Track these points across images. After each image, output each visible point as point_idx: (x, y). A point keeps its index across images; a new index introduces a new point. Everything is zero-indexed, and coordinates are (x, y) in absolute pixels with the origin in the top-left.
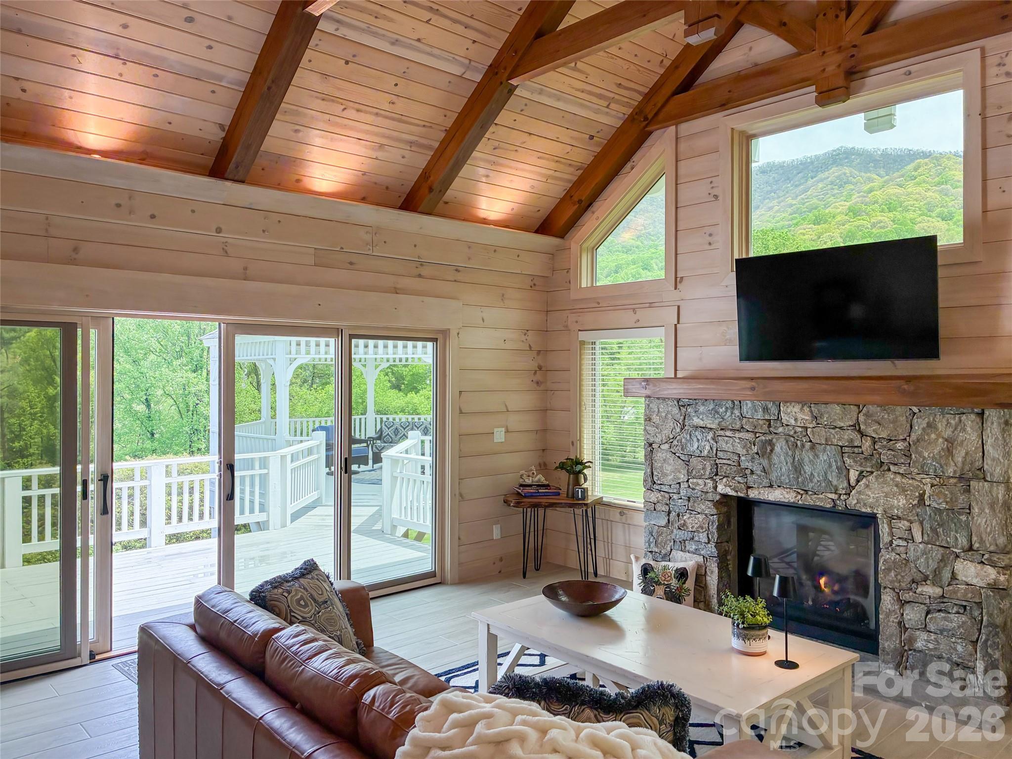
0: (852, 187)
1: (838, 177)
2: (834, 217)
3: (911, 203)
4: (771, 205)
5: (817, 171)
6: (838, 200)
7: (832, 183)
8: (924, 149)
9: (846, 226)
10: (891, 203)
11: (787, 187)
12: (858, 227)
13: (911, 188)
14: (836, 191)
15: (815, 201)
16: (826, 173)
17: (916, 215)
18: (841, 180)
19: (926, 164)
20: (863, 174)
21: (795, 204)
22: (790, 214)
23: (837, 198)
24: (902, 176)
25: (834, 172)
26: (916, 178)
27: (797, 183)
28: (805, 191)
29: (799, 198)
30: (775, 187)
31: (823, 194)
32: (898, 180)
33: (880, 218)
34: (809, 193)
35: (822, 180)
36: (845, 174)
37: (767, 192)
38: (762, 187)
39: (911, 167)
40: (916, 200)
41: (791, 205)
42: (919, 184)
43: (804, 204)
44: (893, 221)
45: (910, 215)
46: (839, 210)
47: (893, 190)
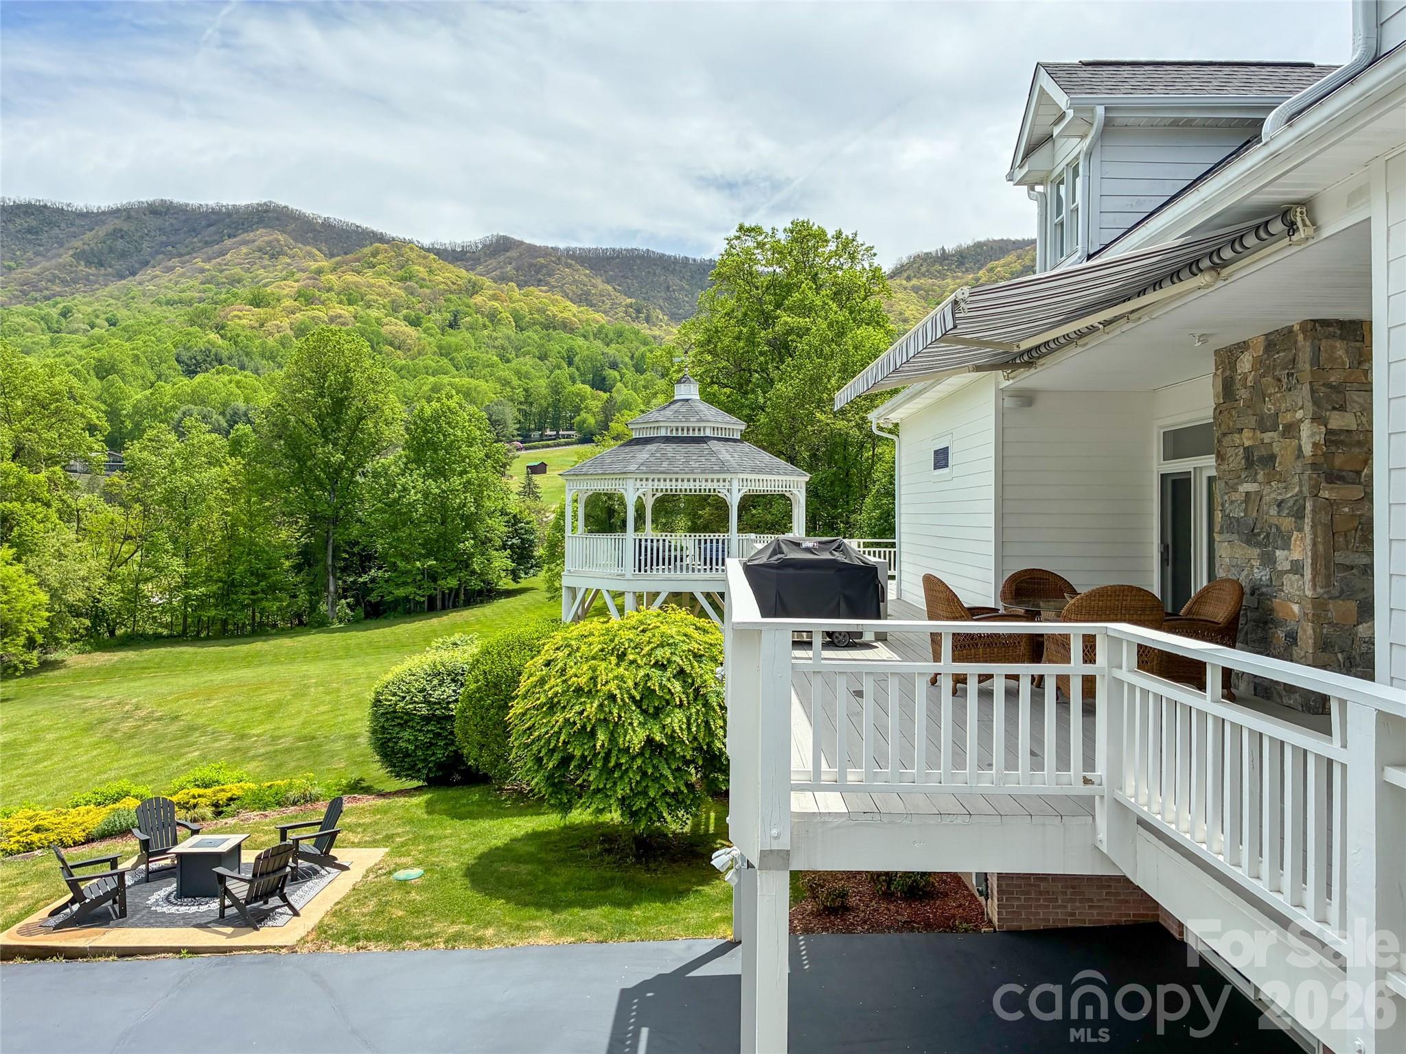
0: (289, 261)
1: (269, 243)
2: (279, 300)
3: (375, 297)
4: (170, 264)
5: (237, 229)
6: (271, 275)
7: (260, 250)
8: (375, 229)
9: (298, 315)
10: (351, 294)
11: (192, 243)
12: (313, 318)
13: (369, 277)
14: (267, 263)
15: (237, 270)
16: (252, 234)
17: (382, 315)
18: (273, 248)
19: (386, 251)
20: (300, 245)
21: (209, 270)
22: (203, 283)
23: (269, 272)
24: (358, 260)
25: (262, 236)
26: (374, 266)
27: (207, 238)
28: (222, 253)
29: (214, 261)
30: (173, 239)
31: (248, 263)
32: (354, 264)
33: (340, 311)
34: (228, 257)
35: (245, 243)
36: (278, 241)
37: (162, 243)
38: (153, 233)
39: (367, 250)
40: (378, 294)
41: (202, 271)
42: (379, 275)
43: (221, 271)
44: (355, 318)
45: (374, 313)
46: (285, 292)
47: (350, 278)
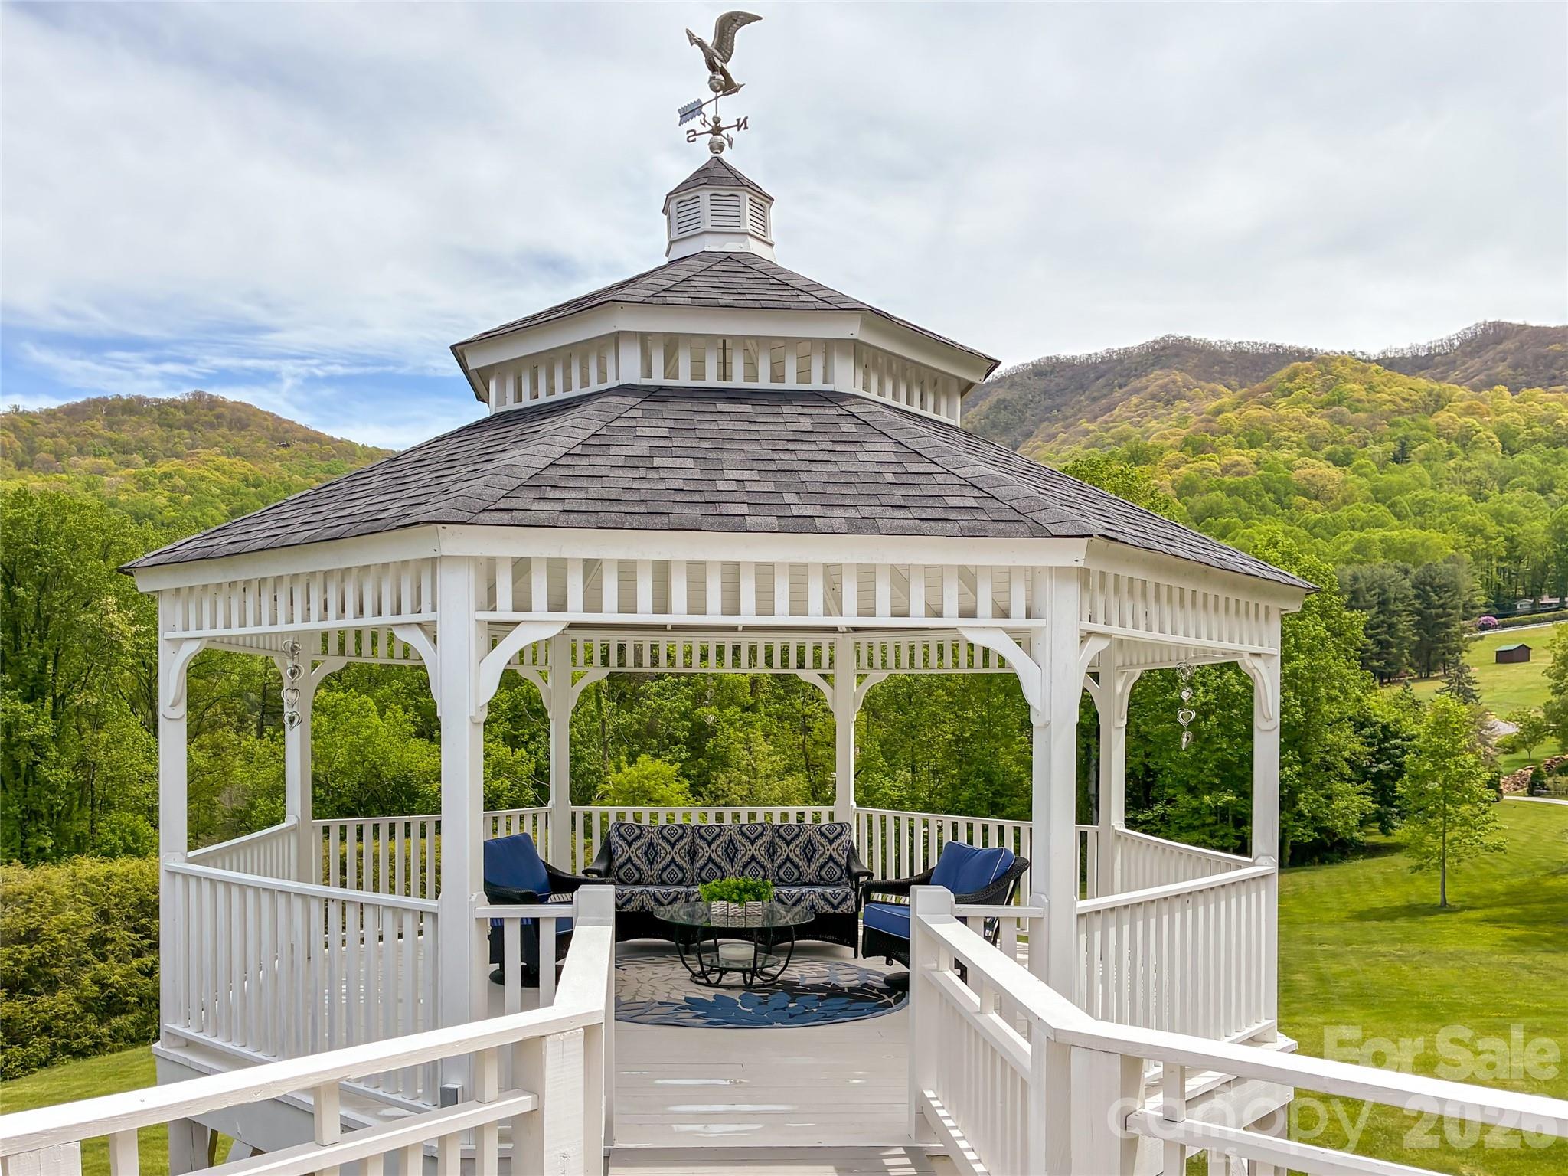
0: (1187, 405)
1: (1164, 387)
2: (1161, 453)
3: (1285, 434)
4: (1053, 430)
5: (1128, 376)
6: (1164, 426)
7: (1153, 397)
8: (1301, 346)
9: (1181, 469)
10: (1253, 434)
11: (1079, 402)
12: (1201, 471)
13: (1282, 407)
14: (1160, 411)
15: (1126, 425)
16: (1144, 380)
17: (1293, 456)
18: (1167, 392)
19: (1308, 371)
20: (1203, 383)
21: (1094, 431)
22: (1086, 448)
23: (1163, 423)
24: (1269, 389)
25: (1157, 379)
26: (1291, 393)
27: (1096, 394)
28: (1110, 408)
29: (1100, 420)
30: (1058, 400)
31: (1139, 415)
32: (1264, 395)
33: (1236, 458)
34: (1116, 412)
35: (1136, 391)
36: (1174, 382)
37: (1046, 408)
38: (1038, 398)
39: (1281, 374)
40: (1293, 430)
41: (1087, 433)
42: (1295, 403)
43: (1107, 430)
44: (1257, 464)
45: (1283, 455)
46: (1169, 442)
47: (1255, 412)
